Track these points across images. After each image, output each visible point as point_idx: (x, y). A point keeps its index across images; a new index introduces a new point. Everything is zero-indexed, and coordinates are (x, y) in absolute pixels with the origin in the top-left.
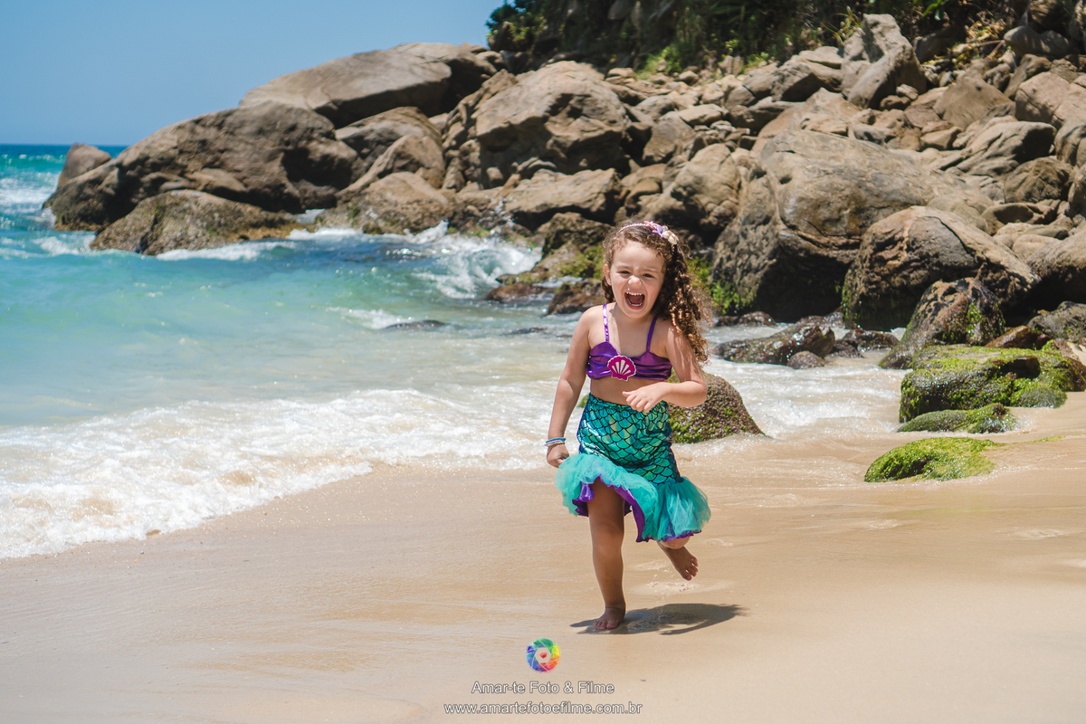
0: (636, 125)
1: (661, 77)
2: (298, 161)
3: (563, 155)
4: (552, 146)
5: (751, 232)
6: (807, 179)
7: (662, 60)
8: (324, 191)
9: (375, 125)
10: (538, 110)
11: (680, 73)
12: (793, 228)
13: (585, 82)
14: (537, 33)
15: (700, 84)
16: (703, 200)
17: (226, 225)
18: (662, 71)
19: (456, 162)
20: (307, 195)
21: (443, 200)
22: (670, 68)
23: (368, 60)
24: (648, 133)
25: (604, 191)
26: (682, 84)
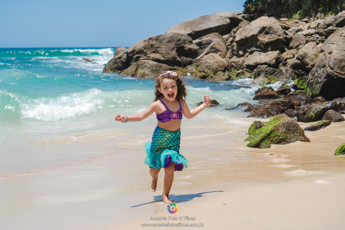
0: (287, 36)
1: (297, 21)
2: (181, 50)
3: (263, 47)
4: (259, 44)
5: (319, 70)
6: (337, 53)
7: (297, 15)
8: (189, 59)
9: (205, 39)
10: (255, 32)
11: (303, 19)
12: (332, 69)
13: (271, 23)
14: (259, 8)
15: (310, 23)
16: (307, 60)
17: (157, 70)
18: (298, 19)
19: (230, 50)
20: (184, 61)
21: (225, 62)
22: (300, 18)
23: (204, 18)
24: (291, 39)
25: (275, 58)
26: (304, 23)
